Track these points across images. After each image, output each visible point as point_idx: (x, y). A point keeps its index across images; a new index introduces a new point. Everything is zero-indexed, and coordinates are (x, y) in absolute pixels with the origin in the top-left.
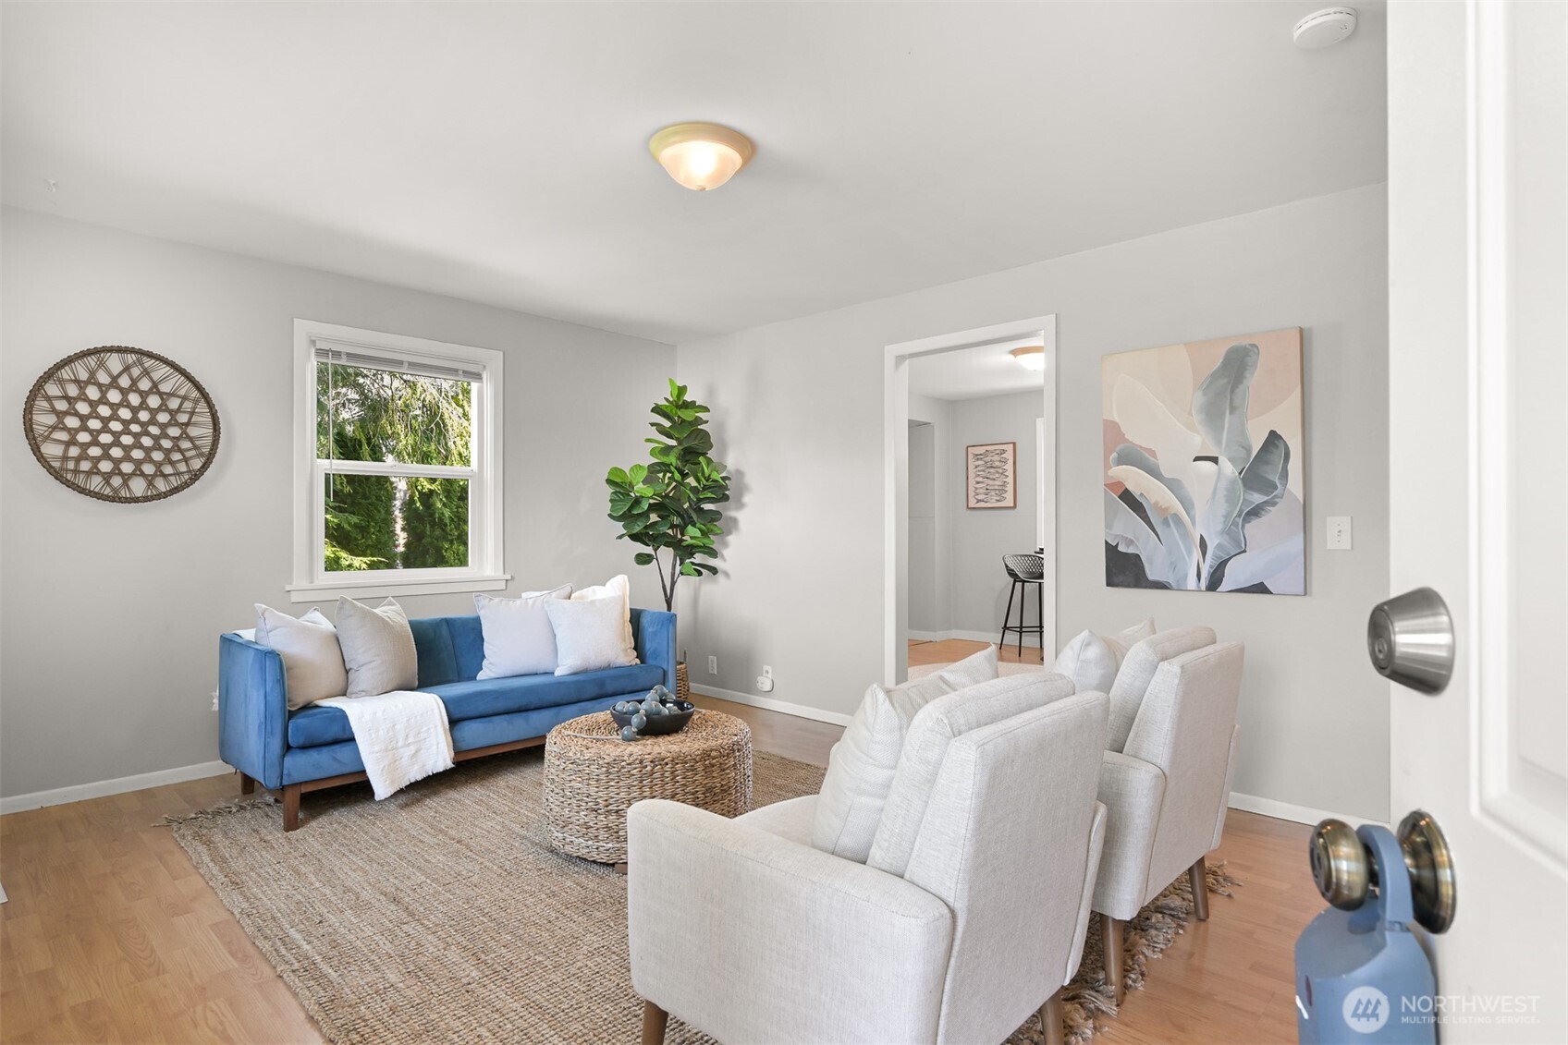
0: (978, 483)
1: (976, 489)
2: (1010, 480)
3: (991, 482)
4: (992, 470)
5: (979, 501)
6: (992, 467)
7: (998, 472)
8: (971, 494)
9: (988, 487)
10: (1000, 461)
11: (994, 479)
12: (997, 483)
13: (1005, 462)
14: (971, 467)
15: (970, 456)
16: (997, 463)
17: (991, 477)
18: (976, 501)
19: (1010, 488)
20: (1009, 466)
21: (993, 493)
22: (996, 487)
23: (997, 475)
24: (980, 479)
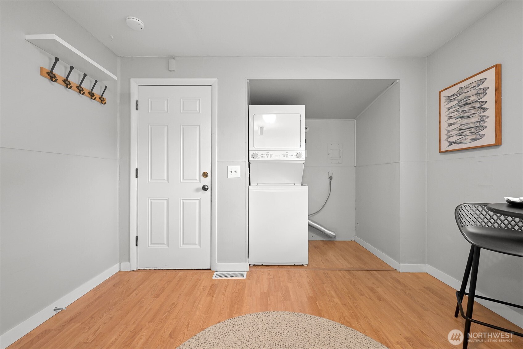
0: (450, 125)
1: (449, 131)
2: (491, 113)
3: (465, 121)
4: (467, 108)
5: (451, 143)
6: (467, 104)
7: (474, 108)
8: (444, 137)
9: (462, 127)
10: (477, 94)
11: (469, 117)
12: (473, 120)
13: (484, 92)
14: (444, 110)
15: (443, 100)
16: (473, 98)
17: (466, 115)
18: (448, 144)
19: (490, 123)
20: (490, 98)
21: (468, 133)
22: (472, 125)
23: (473, 111)
24: (452, 121)
